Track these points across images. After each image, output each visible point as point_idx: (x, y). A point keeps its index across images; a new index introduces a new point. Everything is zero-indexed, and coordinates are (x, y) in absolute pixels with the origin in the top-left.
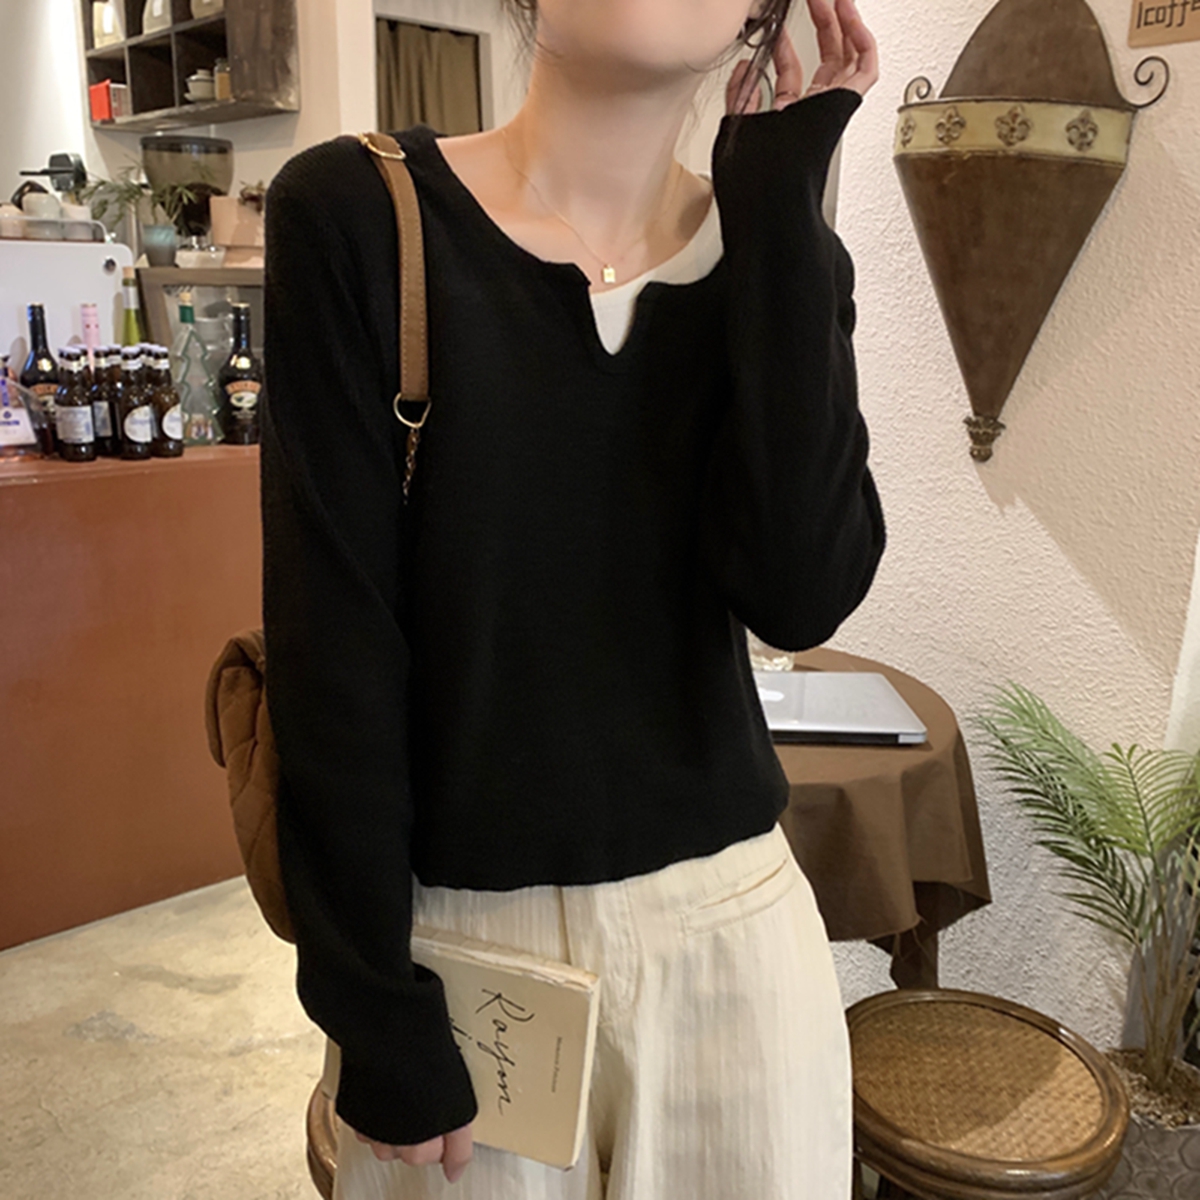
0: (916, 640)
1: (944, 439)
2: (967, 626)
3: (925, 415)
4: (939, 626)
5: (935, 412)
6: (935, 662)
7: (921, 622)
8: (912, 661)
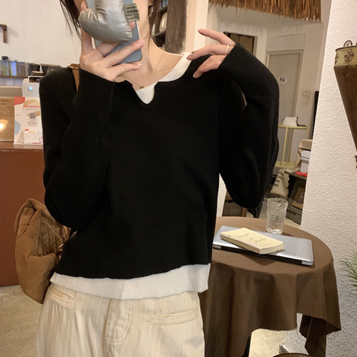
0: (334, 231)
1: (349, 162)
2: (350, 228)
3: (343, 154)
4: (342, 227)
5: (346, 153)
6: (340, 240)
7: (337, 225)
8: (332, 238)
